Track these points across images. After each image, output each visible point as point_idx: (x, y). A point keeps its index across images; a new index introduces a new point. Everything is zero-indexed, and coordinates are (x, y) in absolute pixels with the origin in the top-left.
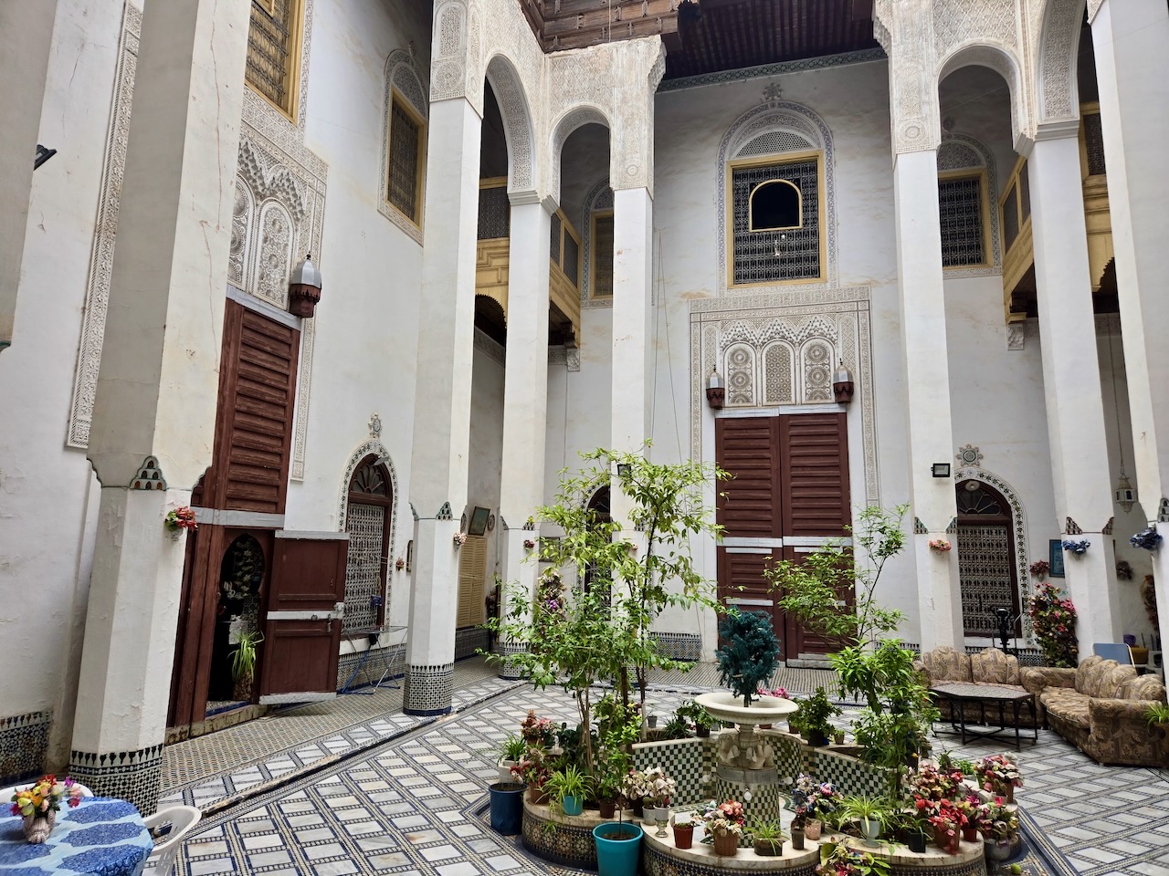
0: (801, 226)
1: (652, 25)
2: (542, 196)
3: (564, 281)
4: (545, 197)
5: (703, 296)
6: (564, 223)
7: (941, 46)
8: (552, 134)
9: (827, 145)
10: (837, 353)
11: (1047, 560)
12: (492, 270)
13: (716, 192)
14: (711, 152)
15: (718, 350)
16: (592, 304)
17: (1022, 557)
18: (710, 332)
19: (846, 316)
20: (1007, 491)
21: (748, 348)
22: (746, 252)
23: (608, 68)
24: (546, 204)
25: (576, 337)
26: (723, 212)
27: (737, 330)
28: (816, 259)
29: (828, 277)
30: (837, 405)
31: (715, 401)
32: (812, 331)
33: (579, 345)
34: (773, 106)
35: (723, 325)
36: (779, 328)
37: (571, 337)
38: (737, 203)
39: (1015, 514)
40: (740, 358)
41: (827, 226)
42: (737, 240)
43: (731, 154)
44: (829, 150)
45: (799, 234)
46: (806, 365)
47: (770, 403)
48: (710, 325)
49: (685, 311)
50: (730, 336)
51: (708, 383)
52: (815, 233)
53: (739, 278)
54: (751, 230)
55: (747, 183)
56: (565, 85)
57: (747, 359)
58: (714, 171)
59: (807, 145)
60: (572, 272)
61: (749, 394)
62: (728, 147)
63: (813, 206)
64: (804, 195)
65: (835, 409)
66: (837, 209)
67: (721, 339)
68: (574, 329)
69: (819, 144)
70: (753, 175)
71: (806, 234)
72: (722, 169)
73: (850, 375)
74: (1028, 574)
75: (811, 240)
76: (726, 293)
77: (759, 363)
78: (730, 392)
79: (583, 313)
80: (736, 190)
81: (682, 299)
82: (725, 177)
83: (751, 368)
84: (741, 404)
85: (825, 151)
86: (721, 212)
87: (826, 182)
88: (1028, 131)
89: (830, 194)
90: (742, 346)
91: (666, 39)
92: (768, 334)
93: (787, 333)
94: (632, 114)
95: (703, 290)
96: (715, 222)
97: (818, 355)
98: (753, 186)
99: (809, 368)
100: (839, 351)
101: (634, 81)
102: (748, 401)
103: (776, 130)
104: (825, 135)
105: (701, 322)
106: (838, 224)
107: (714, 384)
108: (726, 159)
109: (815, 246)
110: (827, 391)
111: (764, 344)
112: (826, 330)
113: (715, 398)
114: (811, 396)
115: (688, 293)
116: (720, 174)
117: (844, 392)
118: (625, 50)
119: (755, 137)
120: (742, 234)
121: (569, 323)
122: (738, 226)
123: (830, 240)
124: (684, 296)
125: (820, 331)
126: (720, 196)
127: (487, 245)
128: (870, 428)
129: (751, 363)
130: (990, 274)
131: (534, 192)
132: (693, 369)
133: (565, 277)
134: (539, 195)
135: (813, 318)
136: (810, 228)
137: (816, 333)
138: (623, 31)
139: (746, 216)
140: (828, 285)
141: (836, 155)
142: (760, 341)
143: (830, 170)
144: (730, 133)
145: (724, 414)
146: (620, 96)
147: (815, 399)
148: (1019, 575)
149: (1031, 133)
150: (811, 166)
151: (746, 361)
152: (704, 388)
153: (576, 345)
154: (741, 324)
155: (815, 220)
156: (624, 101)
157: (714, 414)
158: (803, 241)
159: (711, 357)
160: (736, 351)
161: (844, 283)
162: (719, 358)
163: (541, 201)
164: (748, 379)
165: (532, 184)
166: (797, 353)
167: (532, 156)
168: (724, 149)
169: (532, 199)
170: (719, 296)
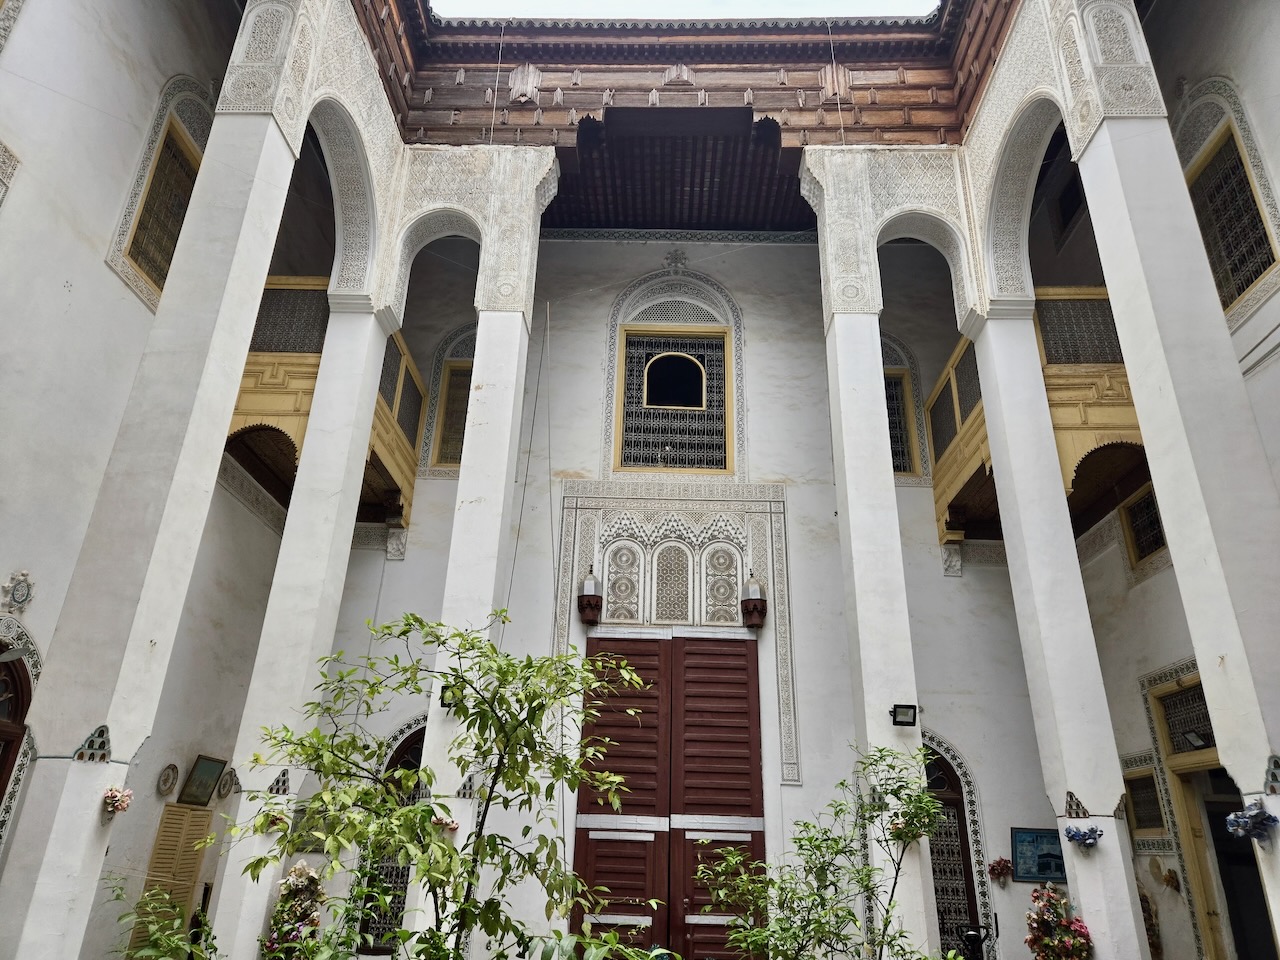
0: (704, 408)
1: (545, 135)
2: (378, 305)
3: (396, 432)
4: (382, 307)
5: (583, 478)
6: (406, 361)
7: (878, 208)
8: (402, 234)
9: (736, 323)
10: (744, 564)
11: (1008, 856)
12: (288, 393)
13: (605, 356)
14: (603, 312)
15: (597, 547)
16: (433, 473)
17: (978, 852)
18: (588, 523)
19: (757, 518)
20: (954, 758)
21: (636, 548)
22: (637, 430)
23: (484, 172)
24: (384, 316)
25: (404, 513)
26: (612, 380)
27: (623, 522)
28: (722, 447)
29: (736, 469)
30: (745, 630)
31: (589, 613)
32: (716, 533)
33: (408, 524)
34: (676, 273)
35: (605, 514)
36: (675, 524)
37: (398, 511)
38: (630, 373)
39: (965, 789)
40: (624, 559)
41: (735, 410)
42: (628, 415)
43: (625, 317)
44: (738, 327)
45: (701, 417)
46: (708, 575)
47: (659, 622)
48: (589, 514)
49: (558, 492)
50: (614, 530)
52: (721, 418)
53: (627, 460)
54: (645, 406)
55: (642, 352)
56: (428, 182)
57: (633, 561)
58: (604, 334)
59: (715, 320)
60: (410, 424)
61: (633, 608)
62: (623, 310)
63: (718, 388)
64: (709, 374)
65: (743, 634)
66: (747, 394)
67: (602, 533)
68: (402, 501)
69: (727, 320)
70: (650, 344)
71: (710, 417)
72: (614, 331)
73: (762, 591)
74: (988, 878)
75: (716, 425)
76: (612, 477)
77: (648, 568)
78: (609, 602)
79: (419, 483)
80: (629, 359)
81: (554, 478)
82: (617, 341)
83: (638, 574)
84: (622, 620)
85: (734, 328)
86: (610, 377)
87: (734, 362)
88: (978, 306)
89: (739, 375)
90: (629, 544)
91: (561, 153)
92: (661, 531)
93: (685, 532)
94: (512, 226)
95: (583, 469)
96: (602, 391)
97: (723, 563)
98: (649, 356)
99: (711, 579)
100: (749, 560)
101: (518, 188)
102: (632, 617)
103: (679, 299)
104: (734, 312)
105: (576, 508)
106: (748, 410)
107: (589, 590)
108: (619, 321)
109: (722, 433)
110: (733, 610)
111: (655, 543)
112: (733, 532)
113: (589, 609)
114: (713, 616)
115: (562, 472)
116: (612, 338)
117: (755, 612)
118: (509, 156)
119: (655, 303)
120: (634, 408)
121: (397, 491)
122: (630, 398)
123: (739, 426)
124: (557, 474)
125: (725, 533)
126: (611, 361)
127: (285, 360)
128: (786, 661)
129: (638, 566)
130: (919, 485)
131: (367, 298)
132: (563, 568)
133: (398, 428)
134: (373, 303)
135: (718, 516)
136: (715, 411)
137: (721, 536)
138: (510, 135)
139: (640, 389)
140: (736, 478)
141: (746, 335)
142: (652, 539)
143: (739, 349)
144: (625, 294)
145: (599, 632)
146: (498, 204)
147: (718, 619)
148: (976, 878)
149: (983, 309)
150: (717, 344)
151: (632, 564)
152: (575, 595)
153: (403, 523)
154: (629, 516)
155: (722, 403)
156: (503, 210)
157: (586, 633)
158: (706, 425)
159: (587, 553)
160: (619, 549)
161: (754, 478)
162: (597, 557)
163: (375, 311)
164: (633, 587)
165: (365, 287)
166: (697, 559)
167: (370, 253)
168: (618, 310)
169: (362, 305)
170: (601, 479)
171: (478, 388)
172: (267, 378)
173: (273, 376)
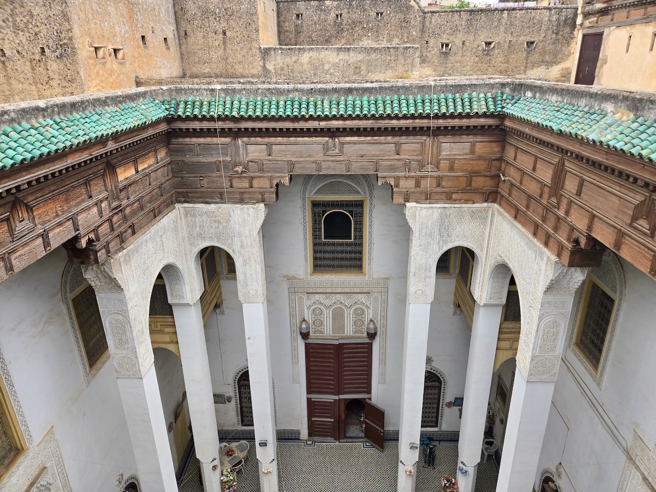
0: (352, 240)
1: (257, 195)
5: (296, 279)
7: (441, 244)
9: (370, 194)
10: (369, 314)
13: (301, 216)
15: (306, 308)
16: (227, 278)
17: (443, 399)
18: (301, 298)
19: (375, 295)
21: (322, 308)
22: (320, 252)
23: (228, 221)
27: (316, 298)
28: (360, 259)
29: (367, 273)
30: (368, 339)
32: (357, 302)
35: (308, 295)
36: (339, 299)
38: (314, 222)
39: (443, 384)
40: (318, 312)
41: (367, 244)
42: (315, 244)
43: (310, 194)
44: (371, 197)
45: (351, 244)
46: (353, 317)
47: (333, 335)
48: (301, 295)
49: (285, 285)
50: (312, 302)
52: (361, 245)
53: (316, 268)
54: (323, 240)
55: (320, 209)
57: (322, 313)
58: (299, 203)
59: (358, 192)
61: (322, 330)
62: (308, 189)
63: (359, 229)
64: (355, 223)
65: (367, 341)
66: (374, 236)
67: (307, 303)
69: (365, 193)
70: (324, 206)
71: (355, 244)
72: (305, 202)
74: (444, 406)
75: (358, 248)
76: (309, 277)
77: (328, 316)
79: (222, 282)
80: (314, 214)
81: (283, 279)
82: (307, 207)
83: (324, 318)
84: (318, 335)
85: (369, 198)
87: (368, 218)
89: (370, 226)
90: (320, 306)
94: (249, 257)
95: (296, 274)
96: (302, 236)
97: (360, 313)
98: (324, 212)
99: (354, 319)
100: (371, 311)
101: (248, 233)
102: (322, 333)
103: (339, 180)
104: (369, 187)
105: (295, 292)
106: (374, 244)
108: (307, 196)
109: (361, 252)
110: (363, 330)
112: (364, 301)
113: (305, 335)
114: (355, 333)
115: (286, 276)
116: (304, 205)
117: (372, 336)
118: (239, 212)
119: (326, 183)
120: (318, 241)
122: (315, 236)
123: (369, 252)
124: (284, 277)
125: (361, 301)
126: (304, 219)
128: (383, 348)
129: (324, 315)
130: (450, 278)
132: (292, 316)
135: (358, 296)
136: (358, 241)
137: (359, 302)
139: (320, 231)
140: (367, 277)
141: (375, 201)
143: (371, 210)
145: (310, 341)
146: (239, 244)
148: (441, 406)
150: (360, 204)
151: (321, 314)
152: (298, 331)
154: (319, 296)
155: (361, 237)
156: (242, 246)
157: (304, 341)
158: (354, 248)
159: (302, 312)
160: (315, 309)
161: (375, 276)
162: (306, 312)
164: (322, 322)
165: (185, 299)
166: (348, 311)
168: (306, 188)
170: (305, 279)
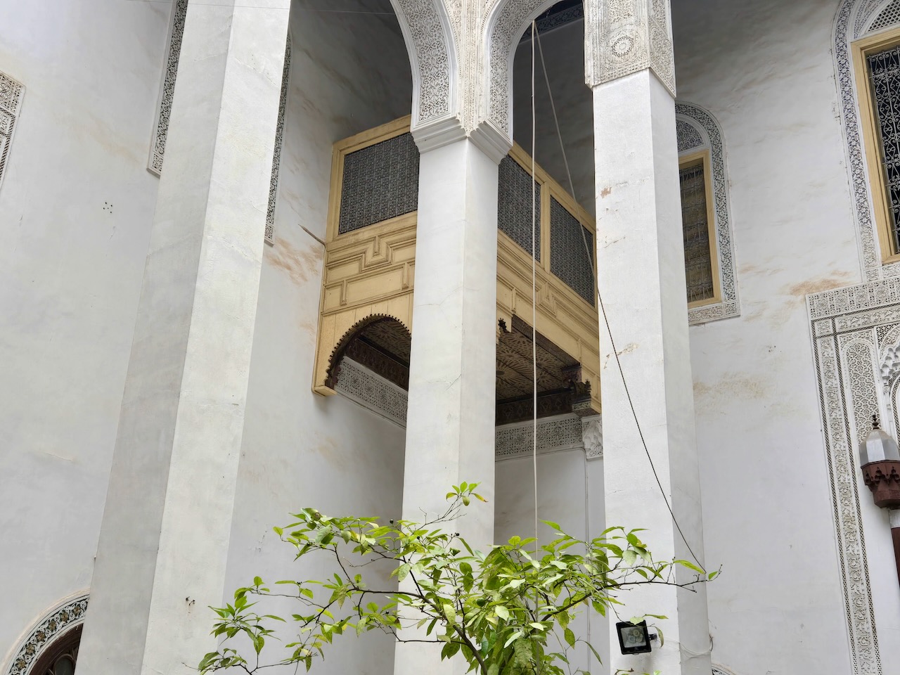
2: (471, 126)
3: (551, 286)
4: (476, 127)
5: (834, 286)
8: (486, 26)
12: (394, 269)
13: (837, 97)
14: (821, 35)
15: (880, 386)
18: (859, 353)
24: (482, 138)
26: (854, 128)
35: (882, 333)
43: (857, 30)
48: (856, 339)
49: (801, 318)
51: (863, 454)
58: (829, 64)
62: (852, 20)
67: (882, 362)
68: (586, 377)
72: (845, 56)
76: (882, 274)
81: (793, 298)
82: (852, 70)
86: (851, 127)
95: (834, 274)
96: (841, 149)
105: (835, 334)
107: (876, 454)
108: (850, 38)
115: (802, 285)
116: (842, 66)
121: (575, 365)
124: (796, 291)
127: (386, 230)
131: (454, 120)
134: (462, 125)
153: (595, 407)
157: (888, 521)
159: (867, 400)
162: (883, 400)
163: (468, 134)
165: (450, 109)
167: (450, 63)
168: (844, 23)
169: (451, 133)
170: (865, 281)
171: (605, 192)
172: (370, 258)
173: (376, 253)
